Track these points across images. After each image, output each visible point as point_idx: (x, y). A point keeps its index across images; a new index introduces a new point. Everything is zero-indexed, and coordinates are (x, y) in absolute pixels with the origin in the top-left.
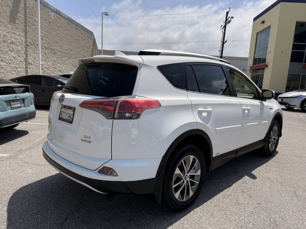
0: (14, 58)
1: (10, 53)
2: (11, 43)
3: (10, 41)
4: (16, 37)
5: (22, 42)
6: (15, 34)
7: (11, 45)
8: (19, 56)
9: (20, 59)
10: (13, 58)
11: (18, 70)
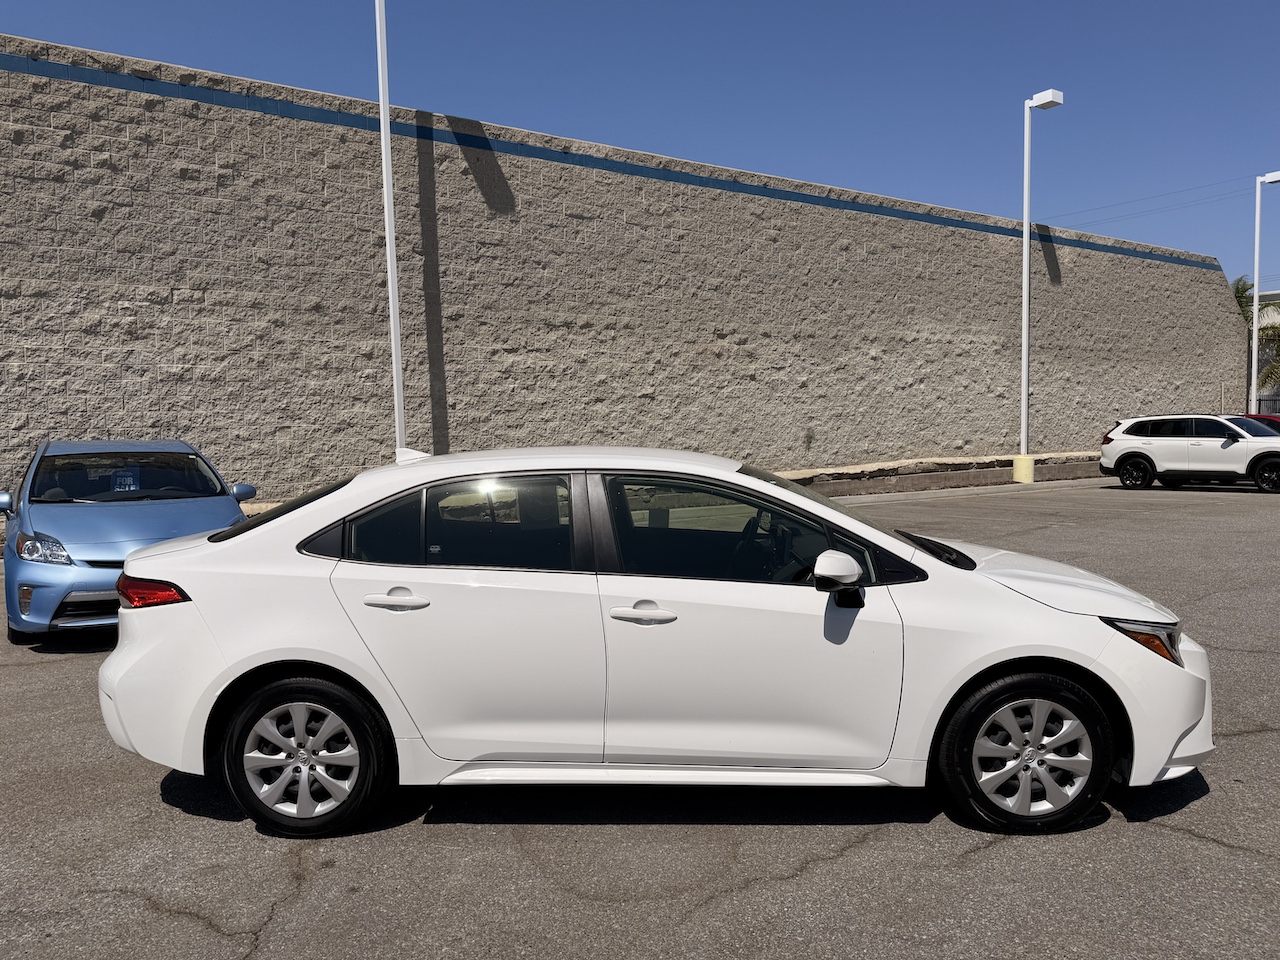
0: (966, 387)
1: (957, 377)
2: (960, 355)
3: (958, 351)
4: (971, 337)
5: (984, 346)
6: (969, 331)
7: (959, 359)
8: (975, 382)
9: (977, 387)
10: (961, 389)
11: (972, 415)
